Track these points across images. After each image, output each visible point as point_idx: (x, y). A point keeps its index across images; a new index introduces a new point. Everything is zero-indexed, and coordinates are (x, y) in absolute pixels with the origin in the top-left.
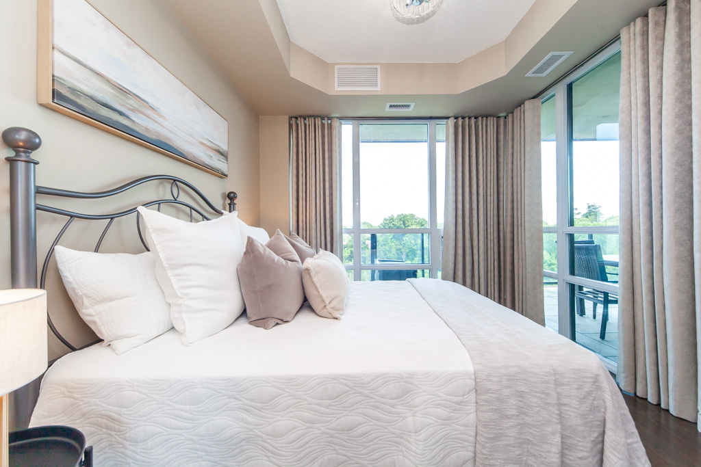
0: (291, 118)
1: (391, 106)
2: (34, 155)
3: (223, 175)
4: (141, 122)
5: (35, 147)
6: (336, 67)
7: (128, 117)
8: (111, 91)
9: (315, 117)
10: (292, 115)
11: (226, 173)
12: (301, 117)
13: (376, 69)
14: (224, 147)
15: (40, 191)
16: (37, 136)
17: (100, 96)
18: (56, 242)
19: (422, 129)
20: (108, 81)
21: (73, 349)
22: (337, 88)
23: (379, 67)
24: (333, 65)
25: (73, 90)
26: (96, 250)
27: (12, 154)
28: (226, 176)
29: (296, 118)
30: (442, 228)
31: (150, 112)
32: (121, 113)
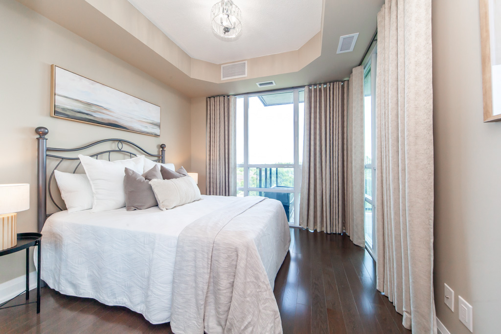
0: (207, 98)
1: (261, 85)
2: (46, 137)
3: (157, 136)
4: (98, 116)
5: (46, 133)
6: (222, 66)
7: (91, 115)
8: (82, 105)
9: (219, 96)
10: (208, 96)
11: (159, 134)
12: (212, 97)
13: (245, 63)
14: (157, 120)
15: (48, 150)
16: (46, 129)
17: (77, 109)
18: (55, 169)
19: (290, 95)
20: (81, 102)
21: (62, 210)
22: (222, 79)
23: (246, 62)
24: (220, 65)
25: (64, 109)
26: (74, 173)
27: (38, 136)
28: (159, 136)
29: (210, 98)
30: (302, 164)
31: (104, 111)
32: (87, 114)
